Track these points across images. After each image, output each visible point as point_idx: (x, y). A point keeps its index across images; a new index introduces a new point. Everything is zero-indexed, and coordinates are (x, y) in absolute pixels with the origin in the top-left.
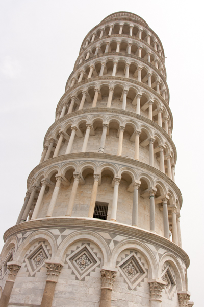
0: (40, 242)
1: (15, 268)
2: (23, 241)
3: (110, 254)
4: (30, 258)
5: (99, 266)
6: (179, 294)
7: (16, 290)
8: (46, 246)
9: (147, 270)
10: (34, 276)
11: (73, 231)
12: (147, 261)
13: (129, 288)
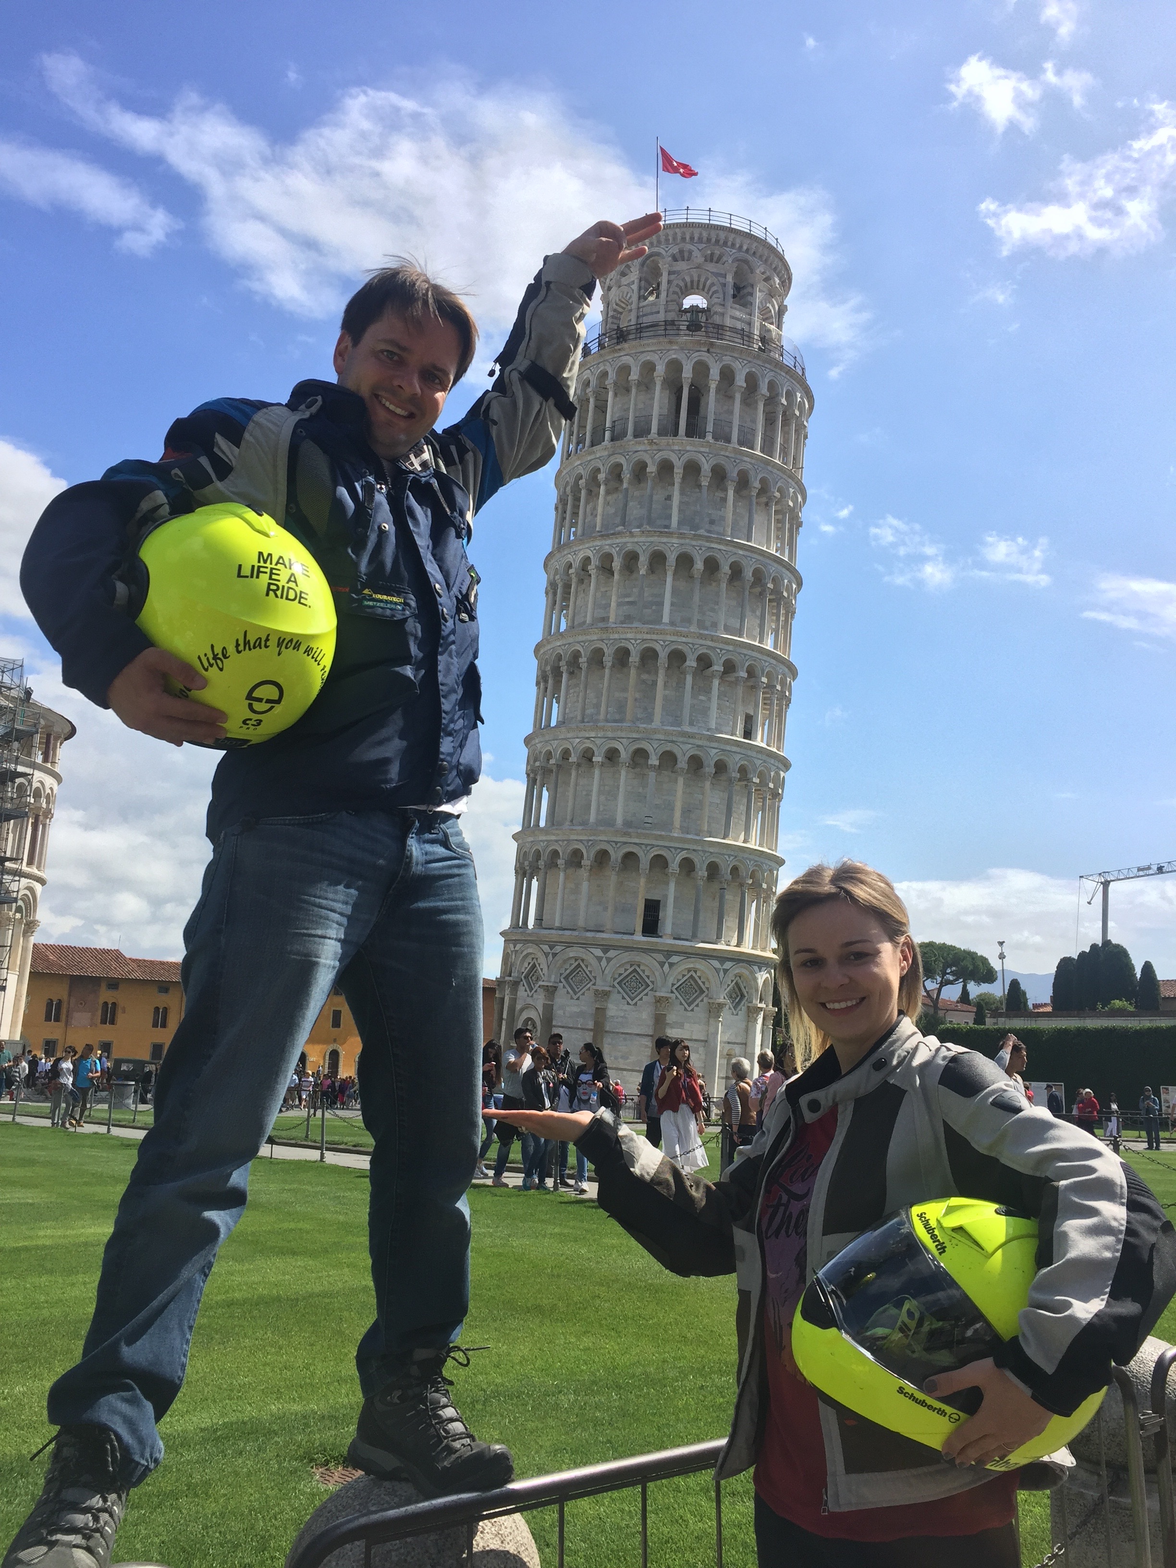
0: (576, 960)
1: (551, 989)
2: (553, 958)
3: (665, 977)
4: (566, 978)
5: (652, 990)
6: (748, 1007)
7: (558, 1012)
8: (587, 966)
9: (708, 989)
10: (578, 999)
11: (619, 952)
12: (708, 979)
13: (686, 1009)
